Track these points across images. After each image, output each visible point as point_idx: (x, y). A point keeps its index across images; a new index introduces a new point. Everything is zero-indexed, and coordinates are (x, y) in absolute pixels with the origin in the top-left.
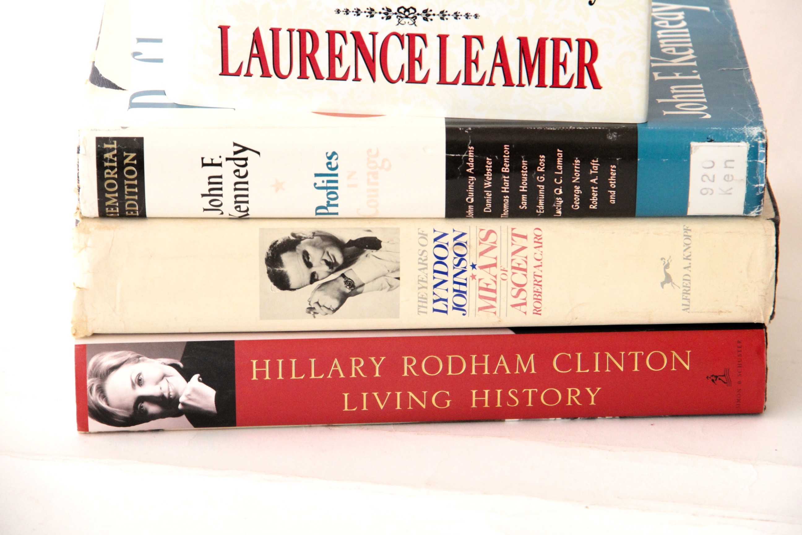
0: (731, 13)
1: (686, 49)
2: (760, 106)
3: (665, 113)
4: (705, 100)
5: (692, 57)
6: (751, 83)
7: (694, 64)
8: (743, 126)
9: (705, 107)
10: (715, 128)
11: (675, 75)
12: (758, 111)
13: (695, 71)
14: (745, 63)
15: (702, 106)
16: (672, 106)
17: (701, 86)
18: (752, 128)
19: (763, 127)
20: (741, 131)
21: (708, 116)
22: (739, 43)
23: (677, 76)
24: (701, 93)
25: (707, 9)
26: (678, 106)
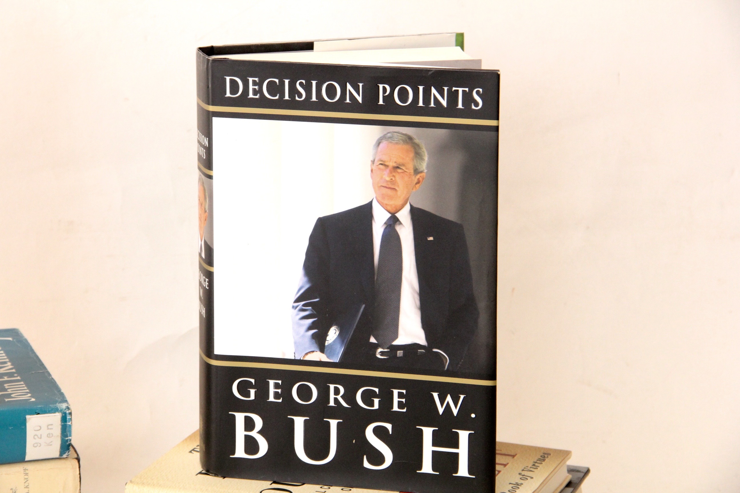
0: (26, 340)
1: (5, 363)
2: (62, 391)
3: (6, 400)
4: (28, 391)
5: (11, 367)
6: (52, 378)
7: (14, 371)
8: (56, 404)
9: (29, 395)
10: (40, 406)
11: (4, 378)
12: (62, 394)
13: (16, 375)
14: (45, 368)
15: (27, 394)
16: (9, 396)
17: (22, 383)
18: (62, 404)
19: (68, 403)
20: (55, 406)
21: (33, 400)
22: (37, 357)
23: (6, 378)
24: (24, 387)
25: (10, 339)
26: (13, 395)
